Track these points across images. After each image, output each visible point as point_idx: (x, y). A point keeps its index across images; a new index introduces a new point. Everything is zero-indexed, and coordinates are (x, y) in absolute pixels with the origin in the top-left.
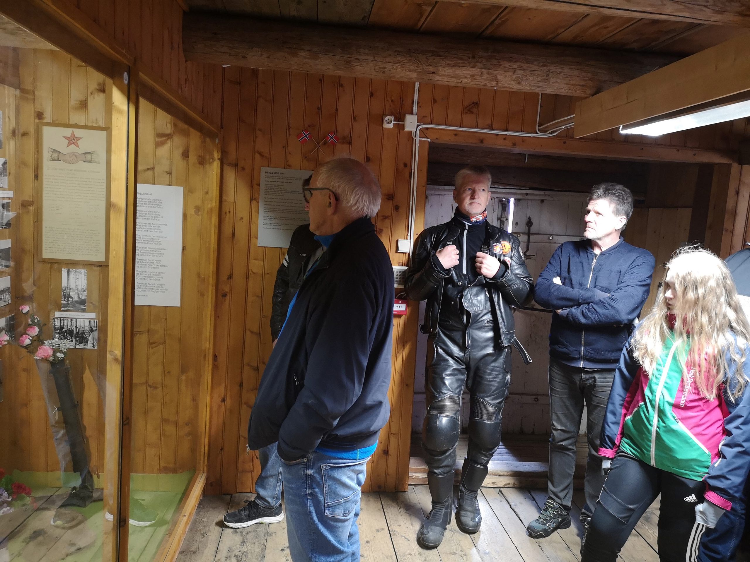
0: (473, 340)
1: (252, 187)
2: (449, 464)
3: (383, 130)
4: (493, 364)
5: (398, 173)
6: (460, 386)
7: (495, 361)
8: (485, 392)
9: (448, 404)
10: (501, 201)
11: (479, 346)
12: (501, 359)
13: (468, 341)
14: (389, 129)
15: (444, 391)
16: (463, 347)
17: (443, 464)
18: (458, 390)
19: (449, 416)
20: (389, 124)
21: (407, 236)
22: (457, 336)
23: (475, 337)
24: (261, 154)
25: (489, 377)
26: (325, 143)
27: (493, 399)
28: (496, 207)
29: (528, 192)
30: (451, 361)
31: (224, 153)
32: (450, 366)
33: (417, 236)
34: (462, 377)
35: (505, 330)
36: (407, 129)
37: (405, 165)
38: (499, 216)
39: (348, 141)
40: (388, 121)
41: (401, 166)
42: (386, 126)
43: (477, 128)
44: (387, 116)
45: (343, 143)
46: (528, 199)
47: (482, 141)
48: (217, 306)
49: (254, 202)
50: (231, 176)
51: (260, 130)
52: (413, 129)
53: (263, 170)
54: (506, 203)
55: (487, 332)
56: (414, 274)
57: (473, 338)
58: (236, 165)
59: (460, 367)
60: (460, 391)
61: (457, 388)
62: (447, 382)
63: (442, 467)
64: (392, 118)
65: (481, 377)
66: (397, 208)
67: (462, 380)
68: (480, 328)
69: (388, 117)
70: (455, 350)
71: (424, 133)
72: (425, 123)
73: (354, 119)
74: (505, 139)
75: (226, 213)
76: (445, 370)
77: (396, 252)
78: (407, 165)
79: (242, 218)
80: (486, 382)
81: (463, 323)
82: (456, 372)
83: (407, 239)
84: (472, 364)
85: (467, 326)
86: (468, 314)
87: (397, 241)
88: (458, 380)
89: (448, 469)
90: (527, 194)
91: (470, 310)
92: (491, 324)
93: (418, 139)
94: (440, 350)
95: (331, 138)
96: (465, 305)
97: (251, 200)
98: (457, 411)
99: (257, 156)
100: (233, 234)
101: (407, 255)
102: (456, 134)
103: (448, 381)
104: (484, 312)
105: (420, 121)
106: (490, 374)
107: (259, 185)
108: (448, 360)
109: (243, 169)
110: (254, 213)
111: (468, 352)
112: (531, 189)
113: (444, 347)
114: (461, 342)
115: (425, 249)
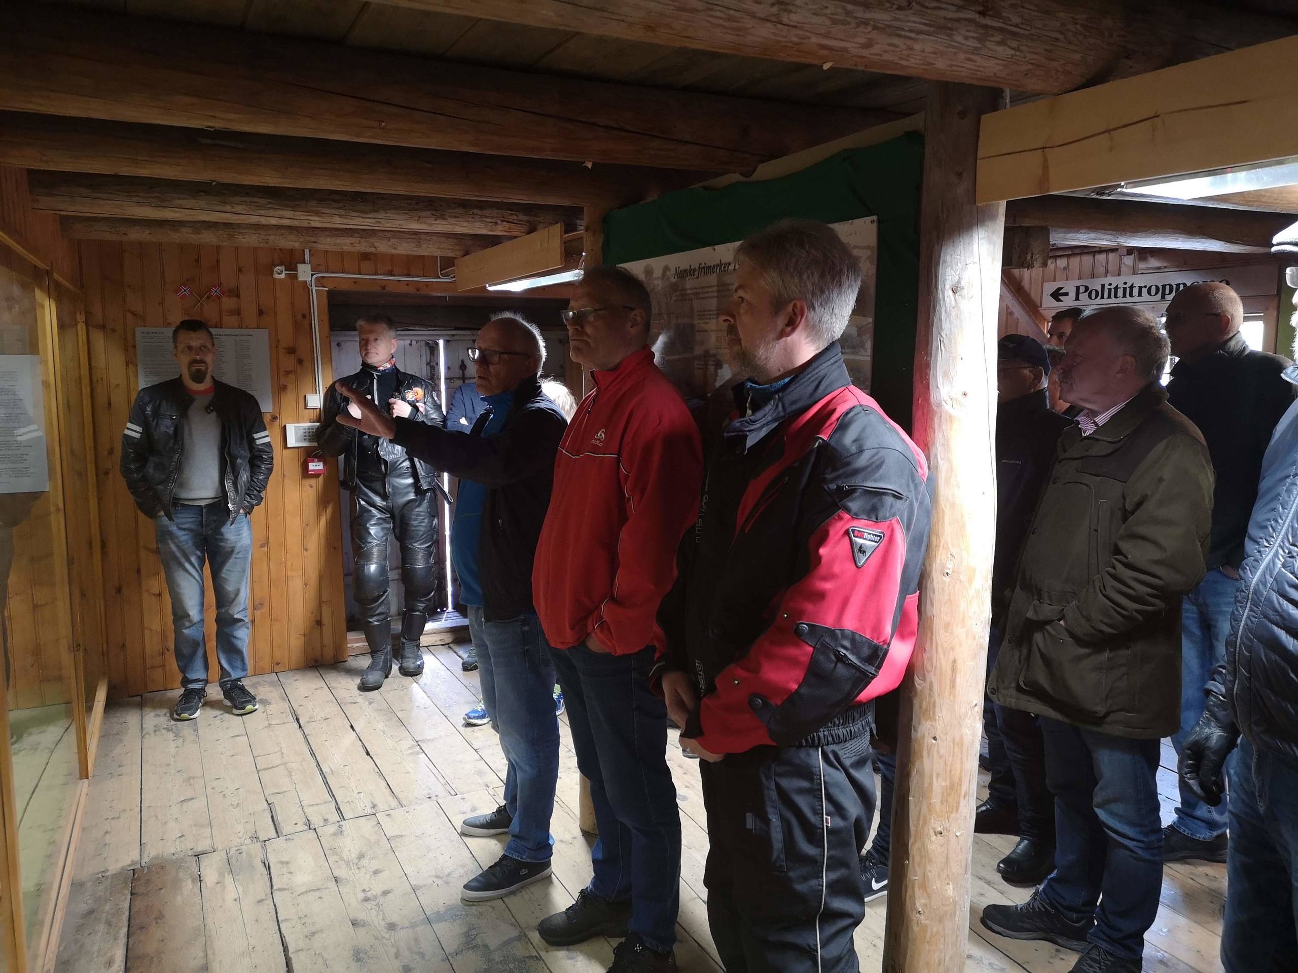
0: (394, 487)
1: (126, 350)
2: (383, 611)
3: (274, 280)
4: (417, 510)
5: (297, 326)
6: (386, 534)
7: (419, 506)
8: (412, 538)
9: (375, 552)
10: (427, 344)
11: (400, 493)
12: (425, 503)
13: (389, 489)
14: (281, 279)
15: (370, 540)
16: (384, 497)
17: (377, 612)
18: (384, 538)
19: (377, 563)
20: (280, 274)
21: (315, 391)
22: (378, 486)
23: (395, 484)
24: (134, 314)
25: (415, 523)
26: (208, 298)
27: (421, 544)
28: (423, 351)
29: (454, 332)
30: (374, 511)
31: (88, 315)
32: (374, 516)
33: (326, 390)
34: (388, 526)
35: (423, 474)
36: (301, 278)
37: (304, 316)
38: (428, 361)
39: (235, 293)
40: (279, 271)
41: (299, 317)
42: (276, 276)
43: (378, 274)
44: (276, 266)
45: (230, 297)
46: (458, 340)
47: (384, 288)
48: (99, 484)
49: (131, 366)
50: (99, 340)
51: (129, 286)
52: (308, 279)
53: (139, 331)
54: (434, 345)
55: (407, 478)
56: (326, 430)
57: (393, 486)
58: (103, 327)
59: (383, 516)
60: (387, 539)
61: (383, 537)
62: (372, 532)
63: (376, 615)
64: (283, 268)
65: (407, 524)
66: (300, 362)
67: (388, 529)
68: (400, 476)
69: (278, 268)
70: (378, 500)
71: (320, 282)
72: (320, 272)
73: (240, 270)
74: (407, 285)
75: (97, 381)
76: (369, 520)
77: (306, 408)
78: (306, 316)
79: (118, 385)
80: (413, 528)
81: (382, 472)
82: (381, 521)
83: (316, 393)
84: (397, 512)
85: (385, 475)
86: (385, 462)
87: (305, 396)
88: (383, 529)
89: (383, 617)
90: (454, 335)
91: (387, 458)
92: (410, 470)
93: (314, 288)
94: (362, 503)
95: (214, 292)
96: (381, 453)
97: (127, 365)
98: (386, 558)
99: (129, 315)
100: (110, 404)
101: (318, 410)
102: (355, 281)
103: (373, 530)
104: (402, 459)
105: (315, 269)
106: (415, 520)
107: (134, 347)
108: (371, 511)
109: (114, 331)
110: (132, 379)
111: (390, 501)
112: (456, 329)
113: (365, 498)
114: (382, 491)
115: (335, 402)
